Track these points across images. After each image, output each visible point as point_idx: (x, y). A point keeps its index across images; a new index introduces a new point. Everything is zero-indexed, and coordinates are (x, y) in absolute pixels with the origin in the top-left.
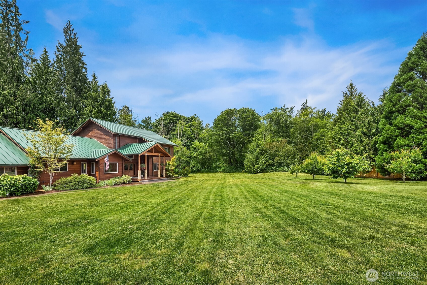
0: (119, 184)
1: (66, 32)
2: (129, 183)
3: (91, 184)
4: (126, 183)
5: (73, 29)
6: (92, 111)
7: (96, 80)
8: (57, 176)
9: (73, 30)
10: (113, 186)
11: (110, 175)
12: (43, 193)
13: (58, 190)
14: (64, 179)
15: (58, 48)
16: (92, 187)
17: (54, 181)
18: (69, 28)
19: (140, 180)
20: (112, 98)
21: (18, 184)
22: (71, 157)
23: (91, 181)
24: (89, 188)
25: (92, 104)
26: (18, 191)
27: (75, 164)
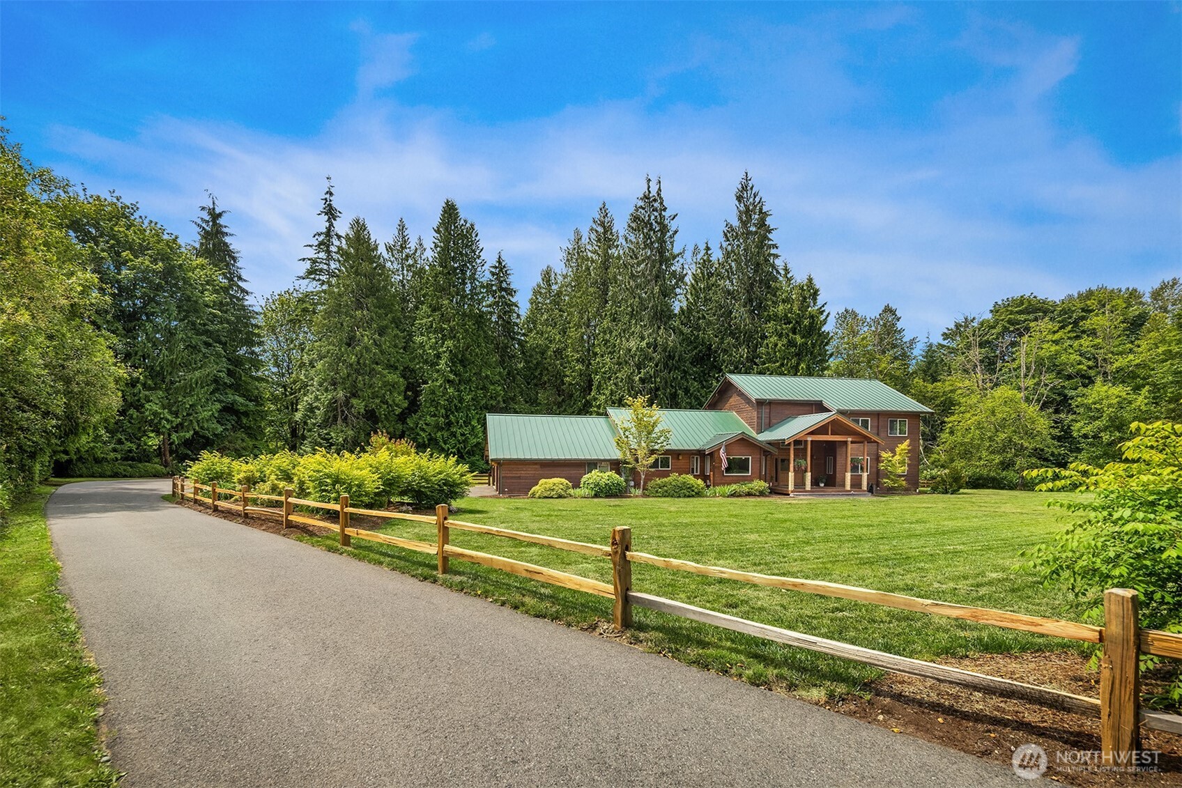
0: (740, 496)
1: (739, 198)
2: (762, 494)
3: (693, 491)
4: (755, 495)
5: (753, 186)
6: (776, 345)
7: (789, 276)
8: (649, 477)
9: (752, 188)
10: (728, 497)
11: (735, 478)
12: (630, 497)
13: (648, 496)
14: (658, 481)
15: (726, 235)
16: (693, 496)
17: (645, 483)
18: (744, 188)
19: (792, 492)
20: (823, 306)
21: (602, 483)
22: (668, 447)
23: (693, 486)
24: (689, 496)
25: (776, 330)
26: (602, 492)
27: (680, 458)
